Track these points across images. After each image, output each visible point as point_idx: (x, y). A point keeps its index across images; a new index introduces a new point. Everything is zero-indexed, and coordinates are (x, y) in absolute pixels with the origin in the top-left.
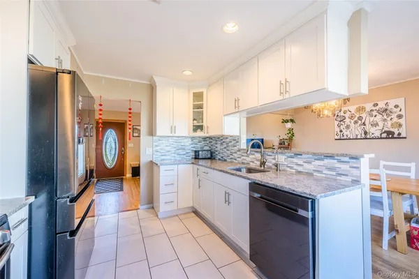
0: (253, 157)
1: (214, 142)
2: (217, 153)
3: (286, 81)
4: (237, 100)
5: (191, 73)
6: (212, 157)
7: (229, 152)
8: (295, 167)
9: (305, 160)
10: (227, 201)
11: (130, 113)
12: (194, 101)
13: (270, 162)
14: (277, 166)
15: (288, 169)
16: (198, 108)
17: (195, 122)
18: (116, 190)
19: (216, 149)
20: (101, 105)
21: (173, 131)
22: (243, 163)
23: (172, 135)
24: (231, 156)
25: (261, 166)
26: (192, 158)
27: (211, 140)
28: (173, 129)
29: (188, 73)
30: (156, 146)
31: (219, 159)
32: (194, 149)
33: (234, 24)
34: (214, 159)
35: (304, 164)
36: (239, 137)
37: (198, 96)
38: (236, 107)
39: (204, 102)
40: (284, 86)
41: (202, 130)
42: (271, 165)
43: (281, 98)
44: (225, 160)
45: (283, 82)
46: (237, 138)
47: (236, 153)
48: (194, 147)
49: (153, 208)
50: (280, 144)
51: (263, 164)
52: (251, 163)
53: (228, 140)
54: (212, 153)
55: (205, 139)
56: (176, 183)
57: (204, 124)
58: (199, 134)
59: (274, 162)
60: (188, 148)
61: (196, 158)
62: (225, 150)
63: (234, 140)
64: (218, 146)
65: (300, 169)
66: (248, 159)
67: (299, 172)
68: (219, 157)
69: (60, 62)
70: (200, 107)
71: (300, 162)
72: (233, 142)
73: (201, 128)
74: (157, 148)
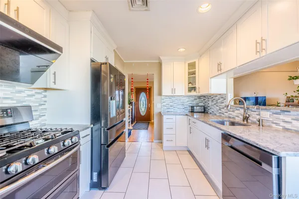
0: (238, 112)
1: (207, 99)
2: (209, 108)
3: (262, 40)
4: (219, 65)
5: (184, 50)
6: (205, 111)
7: (218, 108)
8: (282, 124)
9: (294, 117)
10: (207, 146)
11: (148, 82)
12: (189, 69)
13: (255, 118)
14: (259, 121)
15: (274, 125)
16: (192, 74)
17: (190, 85)
18: (144, 129)
19: (209, 105)
20: (132, 79)
21: (173, 92)
22: (230, 117)
23: (172, 95)
24: (220, 111)
25: (244, 121)
26: (189, 112)
27: (204, 98)
28: (173, 90)
29: (182, 50)
31: (211, 113)
32: (191, 105)
33: (208, 4)
34: (207, 113)
35: (293, 121)
36: (226, 95)
37: (192, 65)
38: (218, 70)
39: (197, 70)
40: (260, 45)
41: (195, 90)
42: (255, 120)
43: (258, 56)
44: (216, 114)
45: (259, 41)
46: (224, 96)
47: (223, 108)
48: (191, 103)
49: (161, 143)
50: (288, 101)
51: (246, 118)
52: (237, 118)
53: (217, 98)
54: (205, 108)
55: (200, 97)
56: (174, 128)
57: (197, 86)
58: (193, 93)
59: (258, 117)
60: (186, 104)
61: (192, 112)
62: (215, 106)
63: (222, 98)
64: (210, 102)
65: (288, 126)
66: (234, 114)
67: (287, 130)
68: (210, 111)
69: (107, 59)
70: (194, 73)
71: (288, 119)
72: (221, 99)
73: (194, 89)
74: (164, 104)
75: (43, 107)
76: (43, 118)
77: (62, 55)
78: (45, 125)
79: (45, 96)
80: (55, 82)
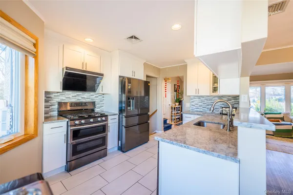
21: (197, 92)
28: (197, 90)
30: (193, 102)
74: (192, 103)
75: (102, 102)
76: (102, 108)
77: (104, 77)
78: (103, 111)
79: (103, 97)
80: (102, 91)
